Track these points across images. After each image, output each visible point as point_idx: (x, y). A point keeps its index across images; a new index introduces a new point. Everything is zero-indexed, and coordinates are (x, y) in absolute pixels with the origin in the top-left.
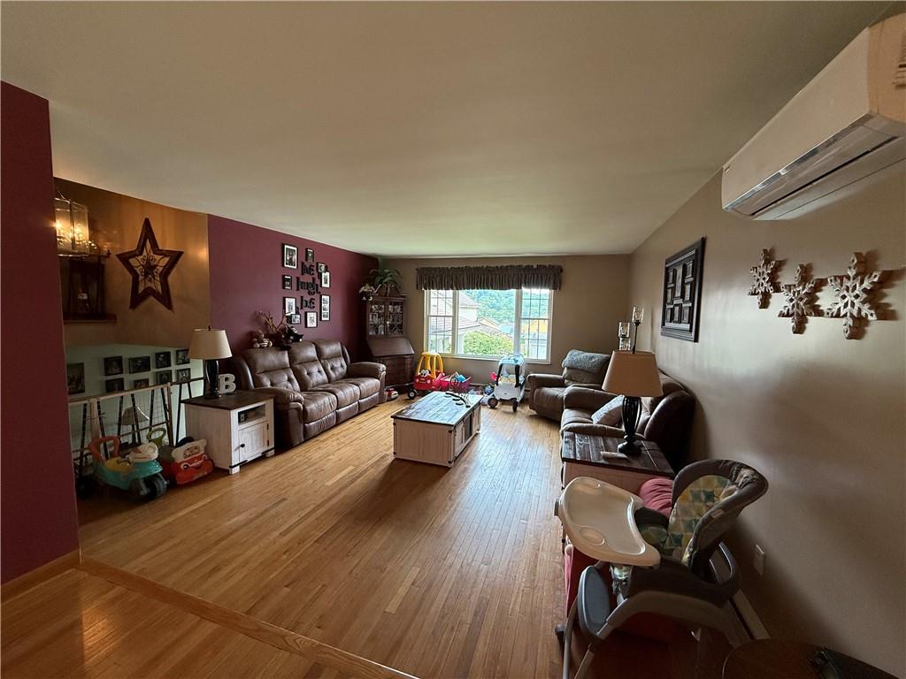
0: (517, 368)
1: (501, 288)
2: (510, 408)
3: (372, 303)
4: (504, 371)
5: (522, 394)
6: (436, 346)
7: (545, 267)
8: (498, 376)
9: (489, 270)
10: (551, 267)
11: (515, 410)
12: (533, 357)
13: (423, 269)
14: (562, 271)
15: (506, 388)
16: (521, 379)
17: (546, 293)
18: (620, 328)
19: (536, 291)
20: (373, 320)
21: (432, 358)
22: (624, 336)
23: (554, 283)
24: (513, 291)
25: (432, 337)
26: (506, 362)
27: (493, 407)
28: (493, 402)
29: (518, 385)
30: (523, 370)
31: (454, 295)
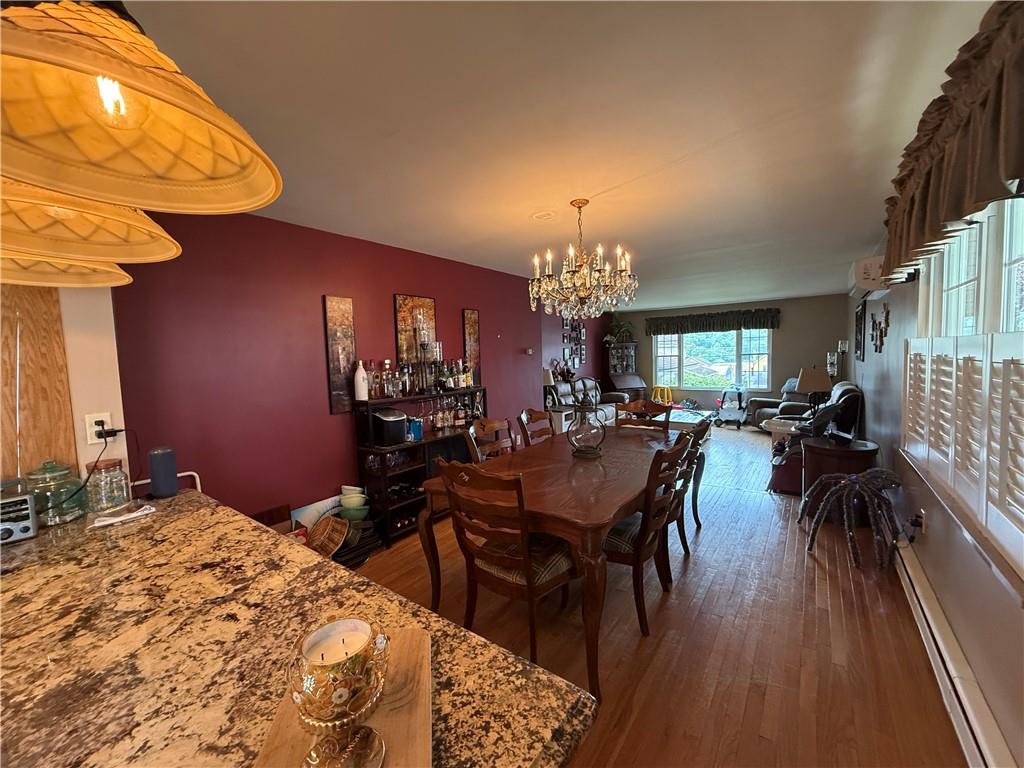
0: (740, 395)
1: (722, 330)
2: (735, 427)
3: (613, 348)
4: (727, 398)
5: (745, 416)
6: (665, 380)
7: (762, 310)
8: (723, 402)
9: (711, 316)
10: (769, 310)
11: (739, 428)
12: (753, 386)
13: (652, 319)
14: (779, 312)
15: (730, 410)
16: (744, 405)
17: (764, 332)
18: (829, 357)
19: (755, 332)
20: (614, 362)
21: (663, 390)
22: (832, 364)
23: (772, 323)
24: (733, 333)
25: (660, 374)
26: (730, 390)
27: (718, 426)
28: (718, 423)
29: (740, 408)
30: (745, 397)
31: (679, 338)
